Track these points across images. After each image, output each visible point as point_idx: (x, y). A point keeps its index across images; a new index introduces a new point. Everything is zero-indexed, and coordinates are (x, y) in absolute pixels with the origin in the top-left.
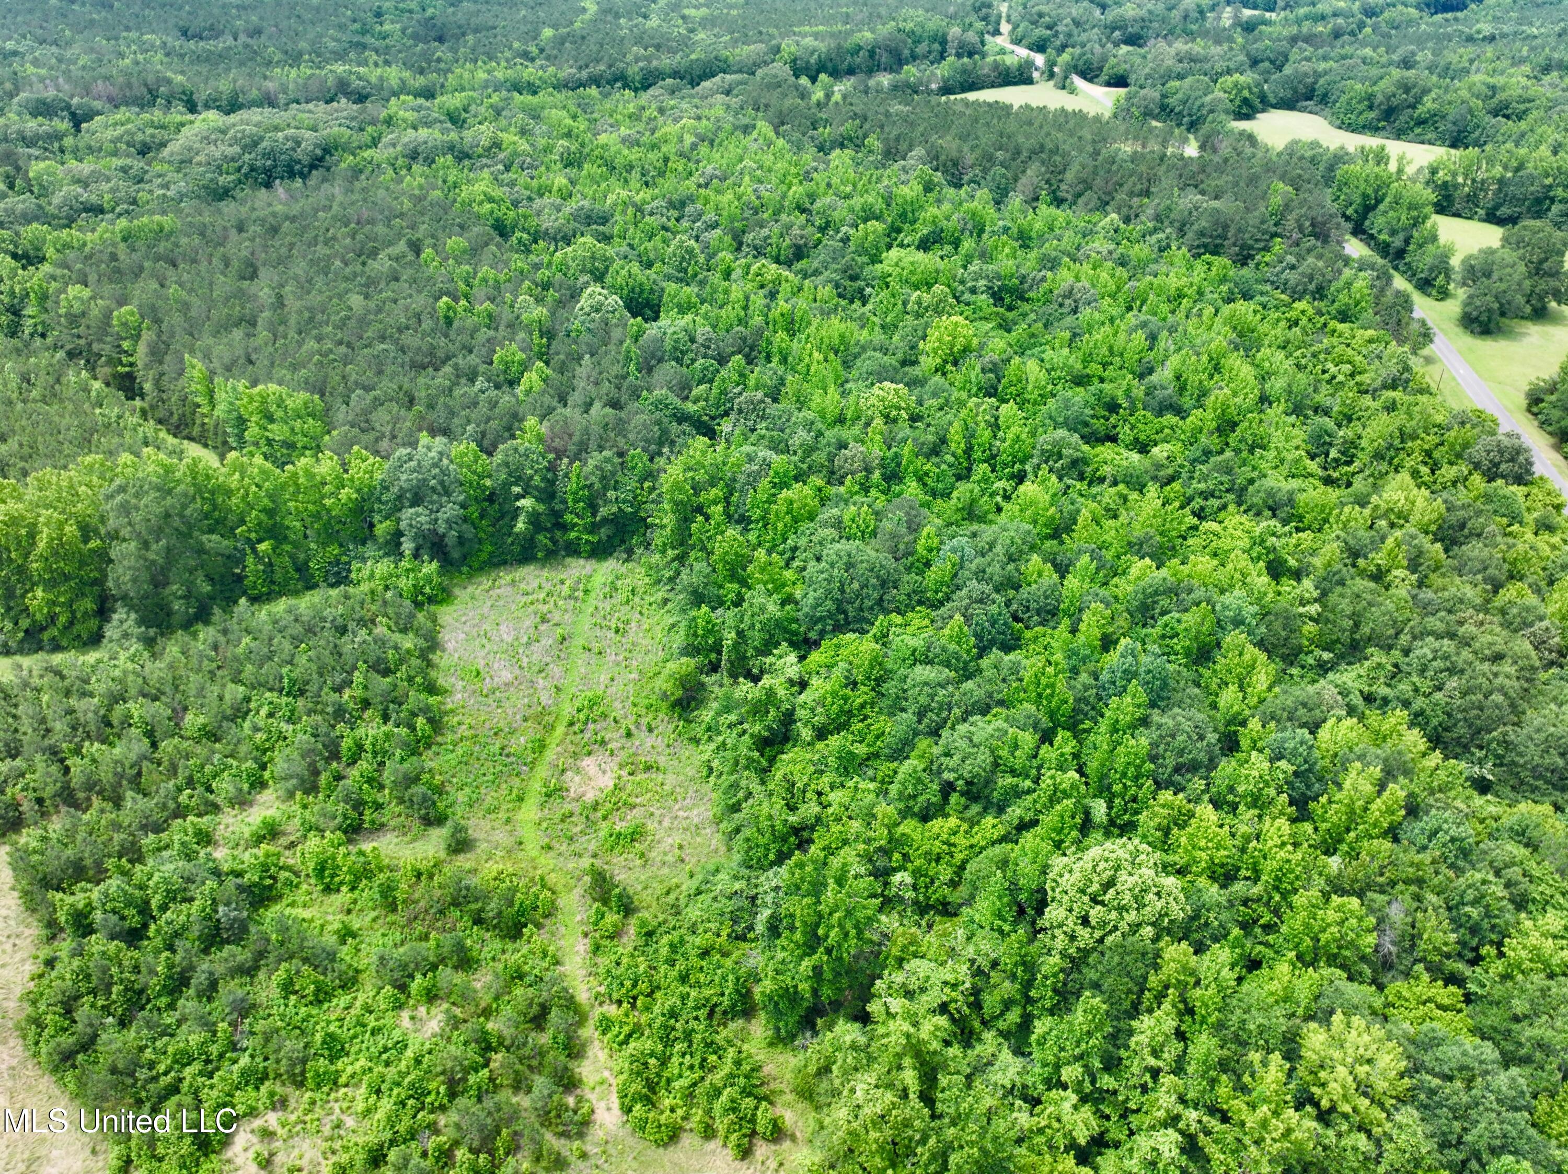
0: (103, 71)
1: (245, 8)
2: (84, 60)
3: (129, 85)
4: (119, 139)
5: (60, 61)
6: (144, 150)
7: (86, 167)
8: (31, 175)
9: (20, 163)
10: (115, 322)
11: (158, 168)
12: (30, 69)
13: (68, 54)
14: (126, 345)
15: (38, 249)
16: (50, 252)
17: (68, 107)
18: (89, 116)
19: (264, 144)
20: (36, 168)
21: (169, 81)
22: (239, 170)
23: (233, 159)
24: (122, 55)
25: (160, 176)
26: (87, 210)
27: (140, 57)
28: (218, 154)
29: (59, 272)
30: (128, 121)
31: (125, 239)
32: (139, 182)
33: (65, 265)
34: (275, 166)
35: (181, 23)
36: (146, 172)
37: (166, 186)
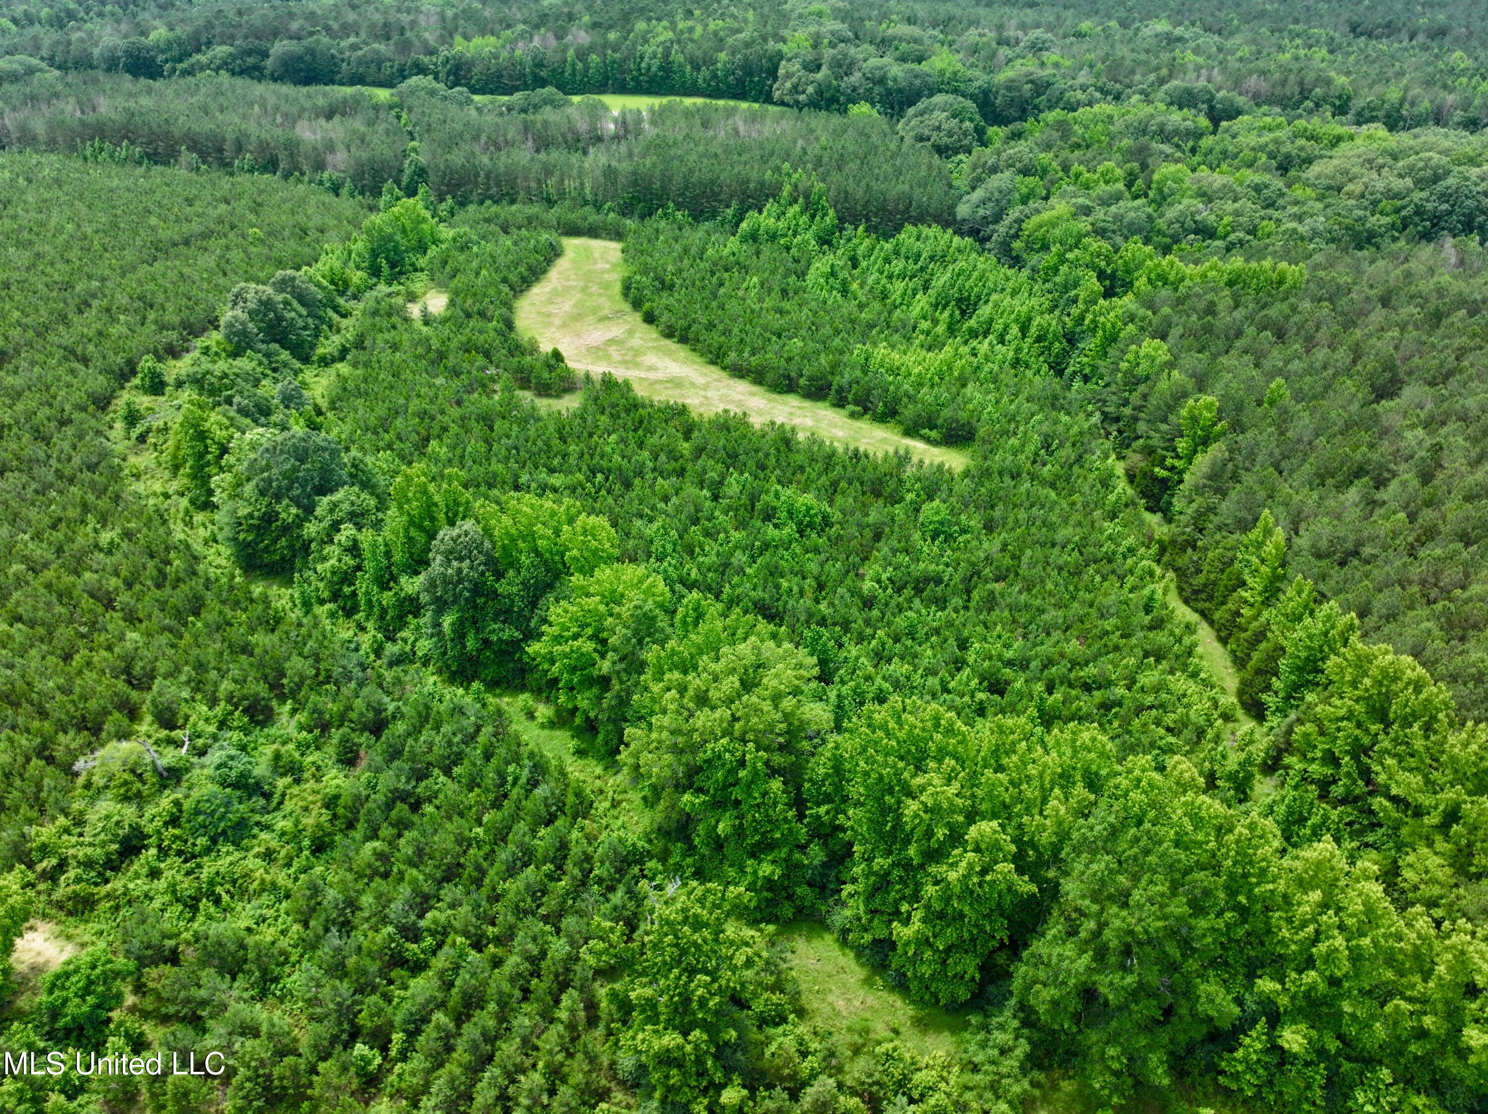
0: (1261, 64)
1: (1432, 6)
2: (1246, 51)
3: (1284, 82)
4: (1262, 148)
5: (1220, 50)
6: (1283, 168)
7: (1218, 179)
8: (1156, 177)
9: (1150, 161)
10: (1184, 412)
11: (1298, 192)
12: (1190, 56)
13: (1229, 44)
14: (1182, 445)
15: (1128, 272)
16: (1141, 283)
17: (1210, 100)
18: (1233, 113)
19: (1451, 181)
20: (1164, 171)
21: (1328, 82)
22: (1397, 211)
23: (1397, 196)
24: (1281, 49)
25: (1296, 203)
26: (1196, 232)
27: (1302, 52)
28: (1380, 185)
29: (1142, 312)
30: (1279, 126)
31: (1230, 284)
32: (1267, 207)
33: (1151, 305)
34: (1450, 213)
35: (1355, 18)
36: (1282, 195)
37: (1299, 218)
